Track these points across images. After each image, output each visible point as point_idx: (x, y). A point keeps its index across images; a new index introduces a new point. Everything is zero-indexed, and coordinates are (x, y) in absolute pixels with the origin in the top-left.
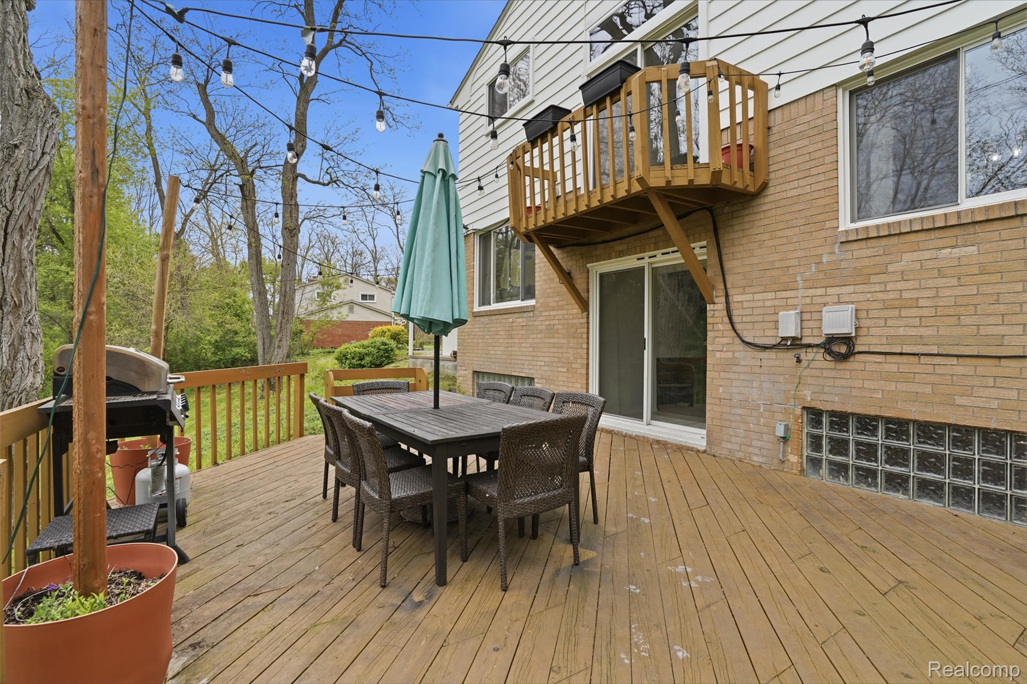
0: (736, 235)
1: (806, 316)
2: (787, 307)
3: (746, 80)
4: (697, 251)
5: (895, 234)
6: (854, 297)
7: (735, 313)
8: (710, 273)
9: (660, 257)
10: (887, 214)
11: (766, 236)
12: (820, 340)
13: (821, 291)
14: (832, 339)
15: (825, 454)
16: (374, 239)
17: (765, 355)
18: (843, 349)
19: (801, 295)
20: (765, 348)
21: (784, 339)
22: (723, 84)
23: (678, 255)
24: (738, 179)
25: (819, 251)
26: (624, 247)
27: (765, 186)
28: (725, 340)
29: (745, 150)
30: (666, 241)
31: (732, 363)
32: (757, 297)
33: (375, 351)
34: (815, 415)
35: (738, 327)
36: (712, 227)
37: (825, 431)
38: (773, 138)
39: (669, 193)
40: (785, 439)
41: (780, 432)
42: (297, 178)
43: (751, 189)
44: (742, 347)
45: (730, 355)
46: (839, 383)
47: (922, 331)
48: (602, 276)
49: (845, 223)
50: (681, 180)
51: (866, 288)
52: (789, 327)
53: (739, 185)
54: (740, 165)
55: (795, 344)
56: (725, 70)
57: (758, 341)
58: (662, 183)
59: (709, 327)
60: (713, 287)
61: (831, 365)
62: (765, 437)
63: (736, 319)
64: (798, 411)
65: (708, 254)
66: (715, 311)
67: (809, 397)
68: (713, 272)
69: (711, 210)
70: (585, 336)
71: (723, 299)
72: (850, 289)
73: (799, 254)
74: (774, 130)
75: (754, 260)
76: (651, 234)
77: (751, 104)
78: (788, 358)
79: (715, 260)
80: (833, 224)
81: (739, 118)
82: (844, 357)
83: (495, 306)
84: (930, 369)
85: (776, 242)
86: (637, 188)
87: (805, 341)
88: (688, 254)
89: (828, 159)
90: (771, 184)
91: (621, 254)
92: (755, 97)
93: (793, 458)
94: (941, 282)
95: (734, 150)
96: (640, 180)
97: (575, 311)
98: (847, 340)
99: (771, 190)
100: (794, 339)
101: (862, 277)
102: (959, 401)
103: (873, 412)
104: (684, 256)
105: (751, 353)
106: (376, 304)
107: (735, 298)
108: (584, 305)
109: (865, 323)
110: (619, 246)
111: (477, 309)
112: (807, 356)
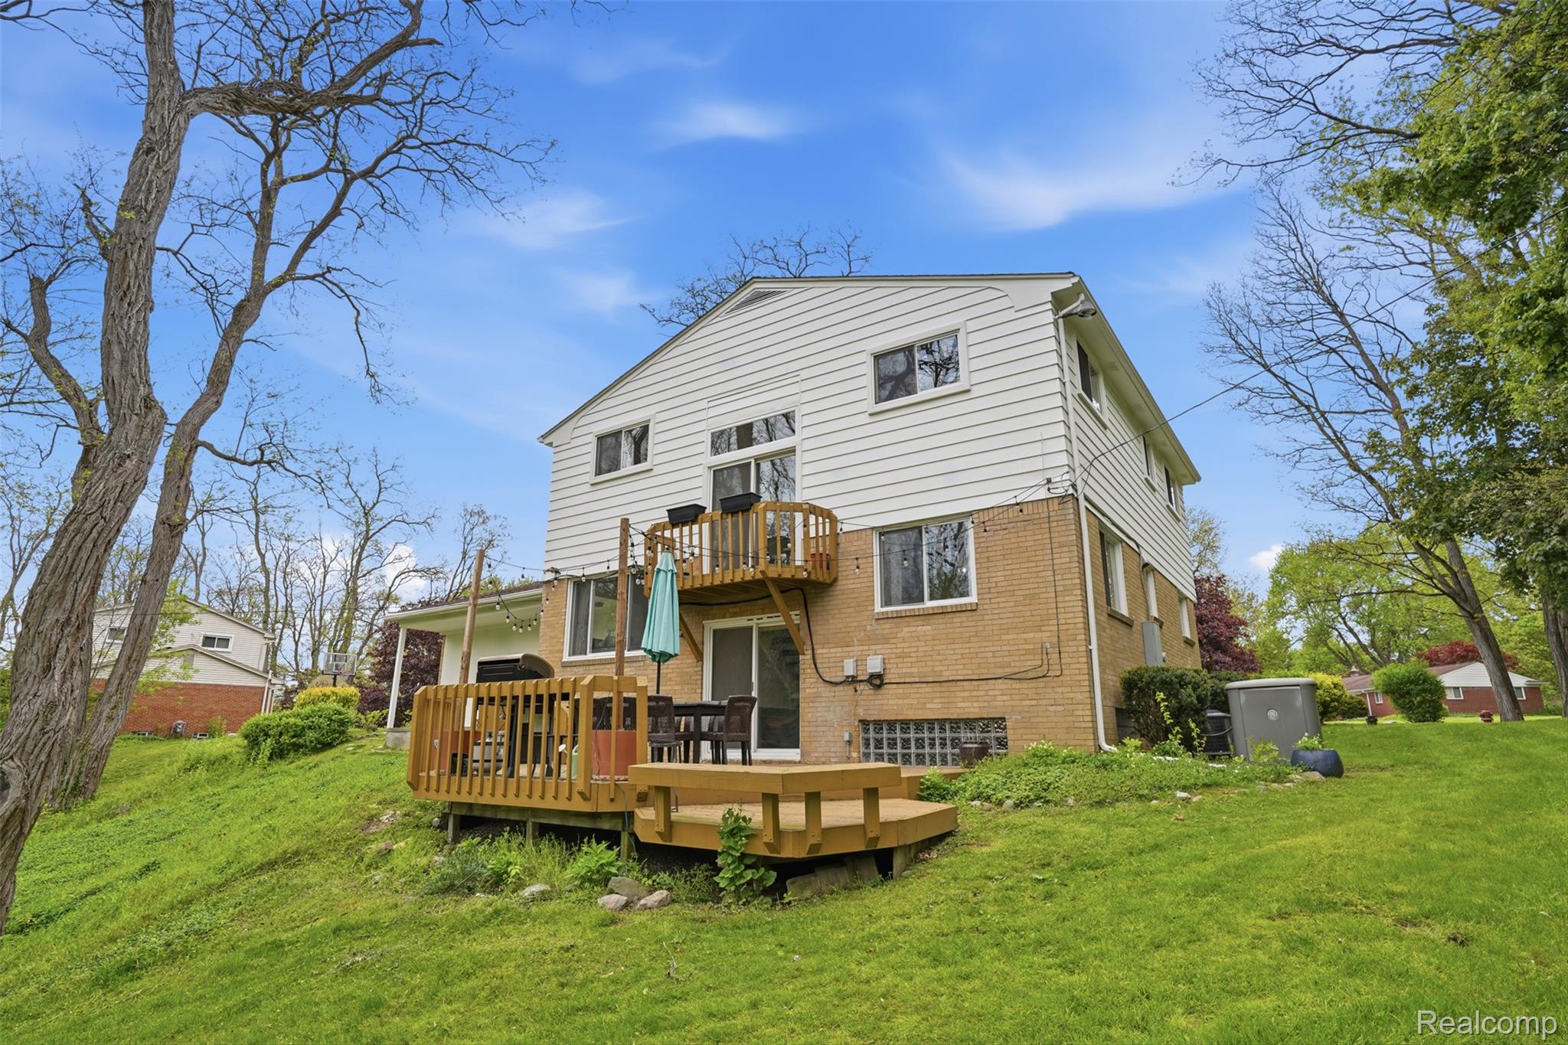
0: (818, 609)
1: (859, 663)
2: (848, 657)
3: (825, 515)
4: (793, 617)
5: (899, 616)
6: (883, 651)
7: (818, 661)
8: (802, 633)
9: (765, 620)
10: (898, 604)
11: (836, 612)
12: (866, 678)
13: (866, 647)
14: (873, 676)
15: (872, 749)
16: (203, 534)
17: (837, 689)
18: (878, 682)
19: (856, 649)
20: (836, 684)
21: (848, 677)
22: (812, 519)
23: (781, 619)
24: (821, 576)
25: (865, 623)
26: (737, 610)
27: (836, 580)
28: (812, 680)
29: (824, 558)
30: (772, 608)
31: (817, 696)
32: (832, 650)
33: (324, 722)
34: (865, 723)
35: (820, 670)
36: (802, 602)
37: (872, 734)
38: (840, 551)
39: (779, 582)
40: (849, 742)
41: (847, 738)
42: (197, 447)
43: (828, 581)
44: (822, 684)
45: (815, 690)
46: (877, 702)
47: (913, 670)
48: (715, 631)
49: (878, 608)
50: (787, 575)
51: (888, 646)
52: (849, 670)
53: (821, 579)
54: (821, 567)
55: (852, 680)
56: (814, 510)
57: (833, 680)
58: (775, 575)
59: (801, 671)
60: (804, 644)
61: (872, 692)
62: (839, 744)
63: (818, 666)
64: (857, 723)
65: (801, 619)
66: (805, 659)
67: (861, 713)
68: (804, 633)
69: (802, 590)
70: (699, 682)
71: (810, 652)
72: (880, 646)
73: (855, 624)
74: (841, 546)
75: (831, 627)
76: (759, 602)
77: (827, 525)
78: (849, 689)
79: (805, 625)
80: (870, 608)
81: (821, 534)
82: (879, 687)
83: (591, 656)
84: (916, 690)
85: (843, 616)
86: (759, 576)
87: (859, 678)
88: (788, 618)
89: (869, 570)
90: (840, 578)
91: (734, 615)
92: (830, 522)
93: (855, 755)
94: (918, 644)
95: (818, 558)
96: (762, 572)
97: (689, 661)
98: (879, 676)
99: (839, 583)
100: (853, 677)
101: (885, 640)
102: (928, 706)
103: (893, 718)
104: (785, 620)
105: (829, 688)
106: (232, 652)
107: (818, 651)
108: (699, 655)
109: (888, 666)
110: (732, 609)
111: (566, 658)
112: (861, 687)
